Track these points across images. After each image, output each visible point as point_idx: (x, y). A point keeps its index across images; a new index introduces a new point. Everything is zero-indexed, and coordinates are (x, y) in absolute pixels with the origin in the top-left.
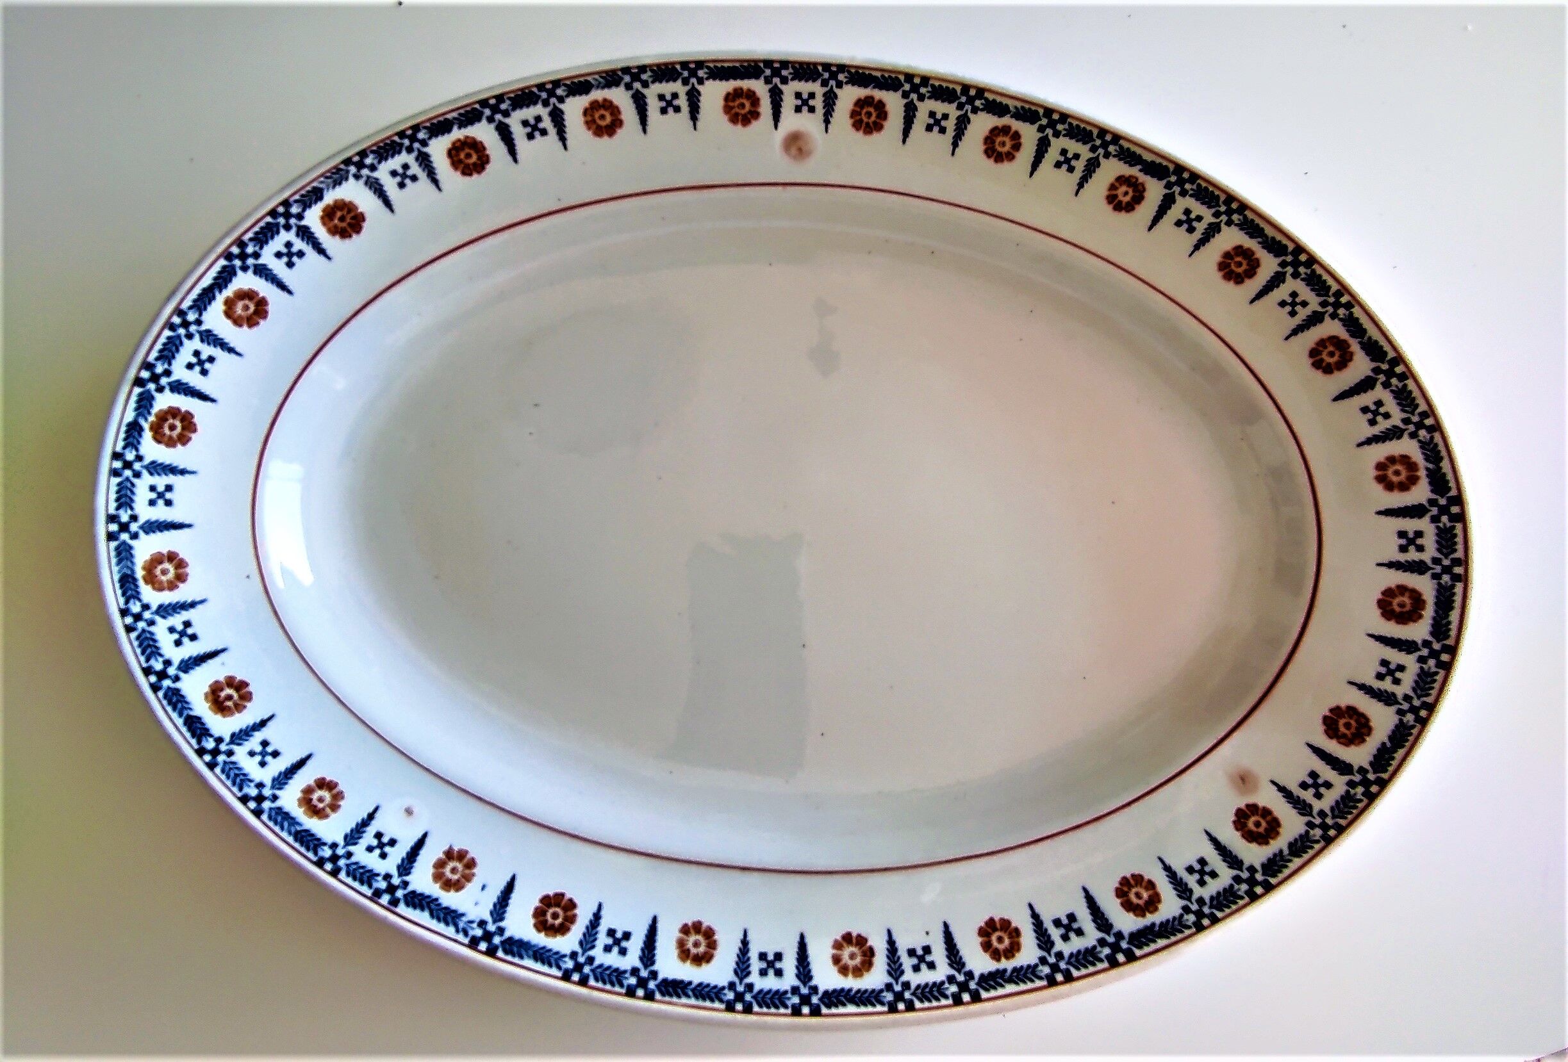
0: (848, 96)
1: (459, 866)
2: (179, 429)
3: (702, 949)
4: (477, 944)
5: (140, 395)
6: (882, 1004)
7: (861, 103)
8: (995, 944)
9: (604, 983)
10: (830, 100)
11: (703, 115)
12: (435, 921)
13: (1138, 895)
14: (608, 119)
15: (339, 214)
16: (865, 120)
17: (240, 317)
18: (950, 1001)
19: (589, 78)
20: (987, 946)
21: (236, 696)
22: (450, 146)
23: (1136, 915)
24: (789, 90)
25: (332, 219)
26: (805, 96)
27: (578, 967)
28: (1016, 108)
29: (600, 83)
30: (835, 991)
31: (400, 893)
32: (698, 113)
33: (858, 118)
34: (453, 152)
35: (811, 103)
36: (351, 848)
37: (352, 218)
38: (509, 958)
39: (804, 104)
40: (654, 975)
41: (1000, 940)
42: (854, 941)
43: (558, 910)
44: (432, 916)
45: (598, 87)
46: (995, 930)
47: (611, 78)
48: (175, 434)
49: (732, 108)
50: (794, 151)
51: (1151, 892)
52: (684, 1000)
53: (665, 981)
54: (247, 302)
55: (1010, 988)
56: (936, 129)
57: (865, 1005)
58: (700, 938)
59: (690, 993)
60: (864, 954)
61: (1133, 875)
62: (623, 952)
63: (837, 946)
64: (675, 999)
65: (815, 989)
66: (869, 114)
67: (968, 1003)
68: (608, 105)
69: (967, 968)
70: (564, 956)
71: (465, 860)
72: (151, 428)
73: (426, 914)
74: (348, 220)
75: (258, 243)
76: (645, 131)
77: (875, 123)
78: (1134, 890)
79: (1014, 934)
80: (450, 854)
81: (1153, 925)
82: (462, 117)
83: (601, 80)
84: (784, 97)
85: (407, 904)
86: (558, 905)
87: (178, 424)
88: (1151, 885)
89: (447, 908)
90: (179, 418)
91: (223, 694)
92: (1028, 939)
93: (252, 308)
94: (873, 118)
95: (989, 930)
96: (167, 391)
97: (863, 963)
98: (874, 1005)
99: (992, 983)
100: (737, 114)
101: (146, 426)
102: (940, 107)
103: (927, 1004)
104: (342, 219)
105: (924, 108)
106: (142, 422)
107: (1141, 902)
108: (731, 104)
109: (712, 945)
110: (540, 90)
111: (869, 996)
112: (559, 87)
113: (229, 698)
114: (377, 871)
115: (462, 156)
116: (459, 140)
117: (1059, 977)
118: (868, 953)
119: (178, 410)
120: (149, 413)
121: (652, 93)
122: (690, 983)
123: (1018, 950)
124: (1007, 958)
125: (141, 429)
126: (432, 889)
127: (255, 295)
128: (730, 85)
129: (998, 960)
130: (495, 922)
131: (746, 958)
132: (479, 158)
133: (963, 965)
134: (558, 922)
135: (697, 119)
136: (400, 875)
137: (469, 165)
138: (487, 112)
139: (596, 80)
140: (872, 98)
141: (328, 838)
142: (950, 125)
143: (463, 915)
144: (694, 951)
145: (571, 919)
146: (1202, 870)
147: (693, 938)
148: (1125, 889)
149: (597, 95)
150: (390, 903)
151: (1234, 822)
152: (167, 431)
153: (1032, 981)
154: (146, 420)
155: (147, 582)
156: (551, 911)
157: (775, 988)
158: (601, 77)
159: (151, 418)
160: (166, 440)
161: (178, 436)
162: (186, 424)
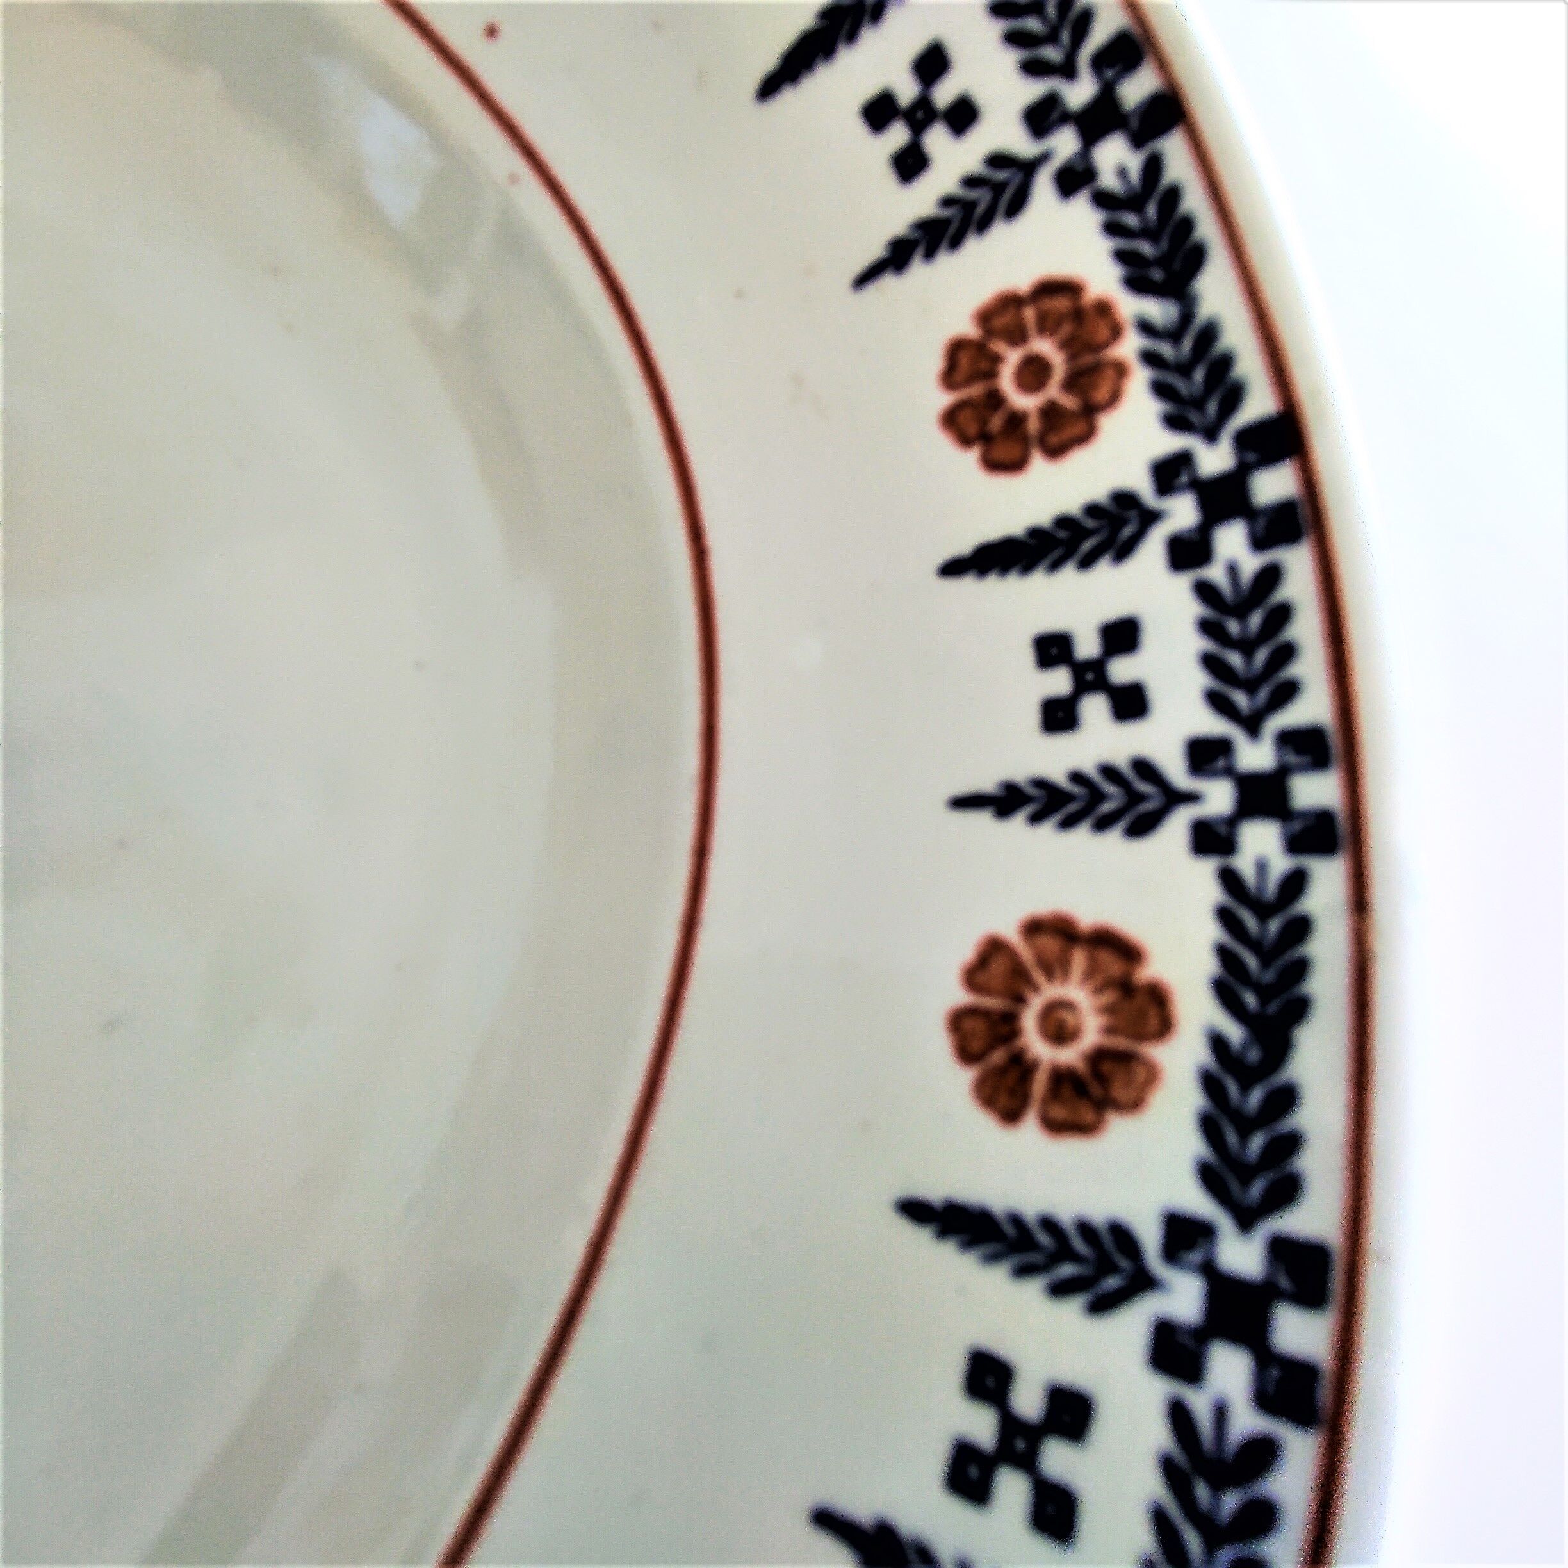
5: (1234, 396)
17: (1055, 968)
48: (1012, 358)
54: (1070, 1056)
72: (1104, 309)
87: (1025, 402)
90: (1034, 425)
96: (1142, 485)
101: (1131, 306)
106: (1158, 310)
119: (1055, 452)
120: (1150, 358)
125: (1137, 283)
127: (1059, 1112)
152: (1044, 347)
154: (1146, 327)
159: (1129, 347)
160: (1029, 314)
161: (997, 359)
162: (996, 423)
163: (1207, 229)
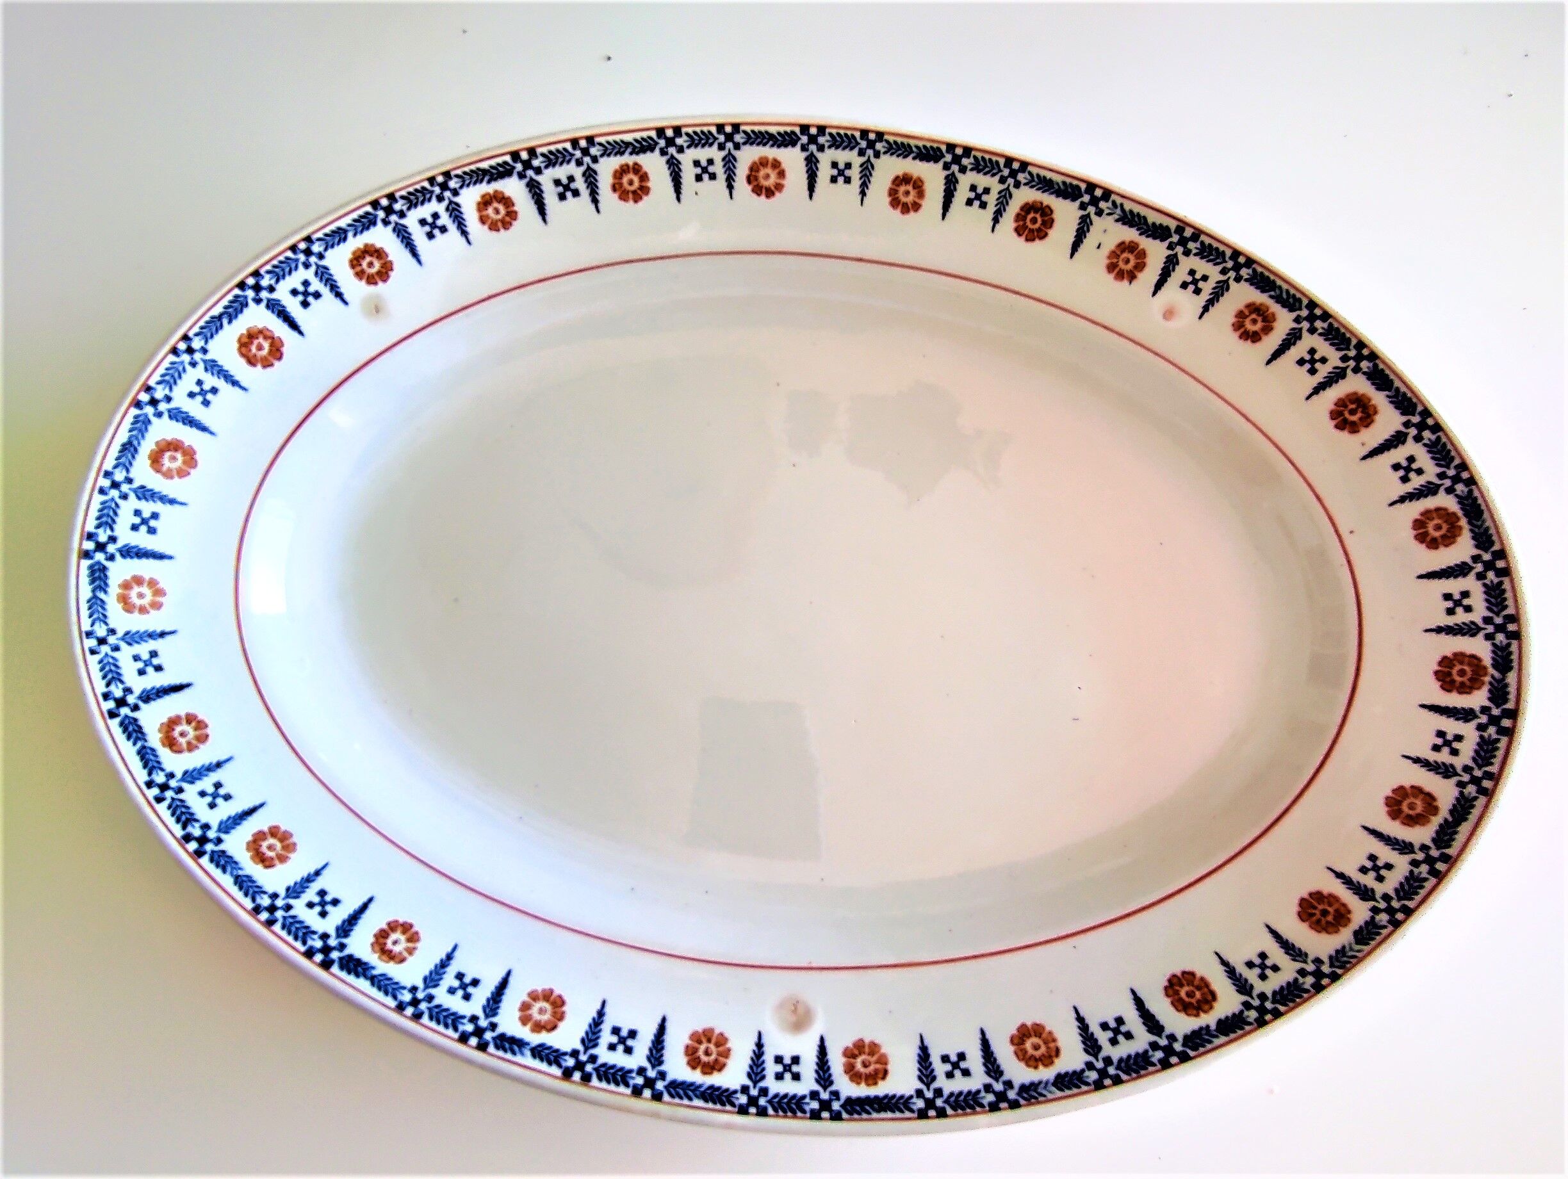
0: (733, 1076)
1: (1121, 265)
2: (1454, 672)
3: (902, 189)
4: (1103, 194)
5: (1506, 701)
6: (745, 132)
7: (716, 1067)
8: (636, 179)
9: (990, 160)
10: (756, 1071)
11: (913, 1052)
12: (1142, 214)
13: (497, 211)
14: (1028, 1045)
15: (1330, 918)
16: (712, 1047)
17: (1416, 796)
18: (684, 130)
19: (1059, 1094)
20: (644, 177)
21: (1347, 415)
22: (1215, 1005)
23: (502, 193)
24: (807, 1084)
25: (1337, 911)
26: (788, 1076)
27: (1013, 174)
28: (522, 1054)
29: (1045, 1088)
30: (786, 146)
31: (1175, 238)
32: (919, 1055)
33: (721, 1049)
34: (1210, 998)
35: (780, 1068)
36: (1222, 278)
37: (1313, 915)
38: (1075, 182)
39: (789, 1067)
40: (946, 167)
41: (631, 183)
42: (764, 191)
43: (1031, 226)
44: (1145, 218)
45: (1047, 1083)
46: (634, 192)
47: (1031, 1094)
48: (1458, 667)
49: (877, 1062)
50: (801, 1010)
51: (484, 213)
52: (920, 144)
53: (936, 161)
55: (628, 138)
56: (624, 1033)
57: (760, 132)
58: (904, 199)
59: (914, 149)
60: (756, 178)
61: (498, 230)
62: (973, 188)
63: (779, 187)
64: (928, 145)
65: (804, 148)
66: (707, 1053)
67: (668, 127)
68: (1032, 1062)
69: (665, 158)
70: (1025, 184)
71: (1117, 270)
72: (1485, 668)
73: (1150, 221)
74: (1317, 912)
75: (1418, 877)
76: (983, 1032)
77: (700, 1042)
78: (499, 217)
79: (617, 186)
80: (1132, 277)
81: (489, 182)
82: (1208, 1039)
83: (1044, 1092)
84: (815, 1075)
85: (1167, 228)
86: (1031, 231)
87: (1458, 679)
88: (483, 220)
89: (1131, 226)
90: (1457, 684)
91: (1359, 415)
92: (605, 180)
93: (1405, 807)
94: (702, 1048)
95: (639, 192)
96: (1477, 710)
97: (758, 171)
98: (753, 132)
99: (644, 143)
100: (872, 1054)
101: (1491, 671)
102: (618, 1059)
103: (705, 129)
104: (1325, 913)
105: (638, 1059)
106: (1497, 675)
107: (496, 205)
108: (878, 1066)
109: (893, 193)
110: (1118, 1076)
111: (756, 139)
112: (1095, 1082)
113: (1352, 412)
114: (1197, 258)
115: (1198, 995)
116: (1206, 1012)
117: (583, 143)
118: (752, 178)
119: (1460, 693)
120: (1490, 683)
121: (978, 1079)
122: (914, 158)
123: (616, 172)
124: (627, 165)
125: (1494, 666)
126: (1146, 243)
127: (1405, 821)
128: (881, 1089)
129: (636, 164)
130: (1088, 215)
131: (863, 180)
132: (1177, 993)
133: (668, 162)
134: (1032, 215)
135: (920, 1048)
136: (1176, 255)
137: (1188, 985)
138: (1178, 1047)
139: (1050, 1092)
140: (704, 1073)
141: (1244, 286)
142: (606, 1037)
143: (1117, 221)
144: (910, 188)
145: (1019, 217)
146: (433, 227)
147: (910, 199)
148: (508, 219)
149: (1046, 1074)
150: (1183, 230)
151: (392, 270)
152: (1467, 669)
153: (608, 143)
154: (1493, 676)
155: (1454, 514)
156: (1037, 226)
157: (839, 151)
158: (1045, 1096)
159: (1487, 679)
160: (1467, 660)
161: (1454, 665)
162: (1448, 679)
163: (1515, 664)
